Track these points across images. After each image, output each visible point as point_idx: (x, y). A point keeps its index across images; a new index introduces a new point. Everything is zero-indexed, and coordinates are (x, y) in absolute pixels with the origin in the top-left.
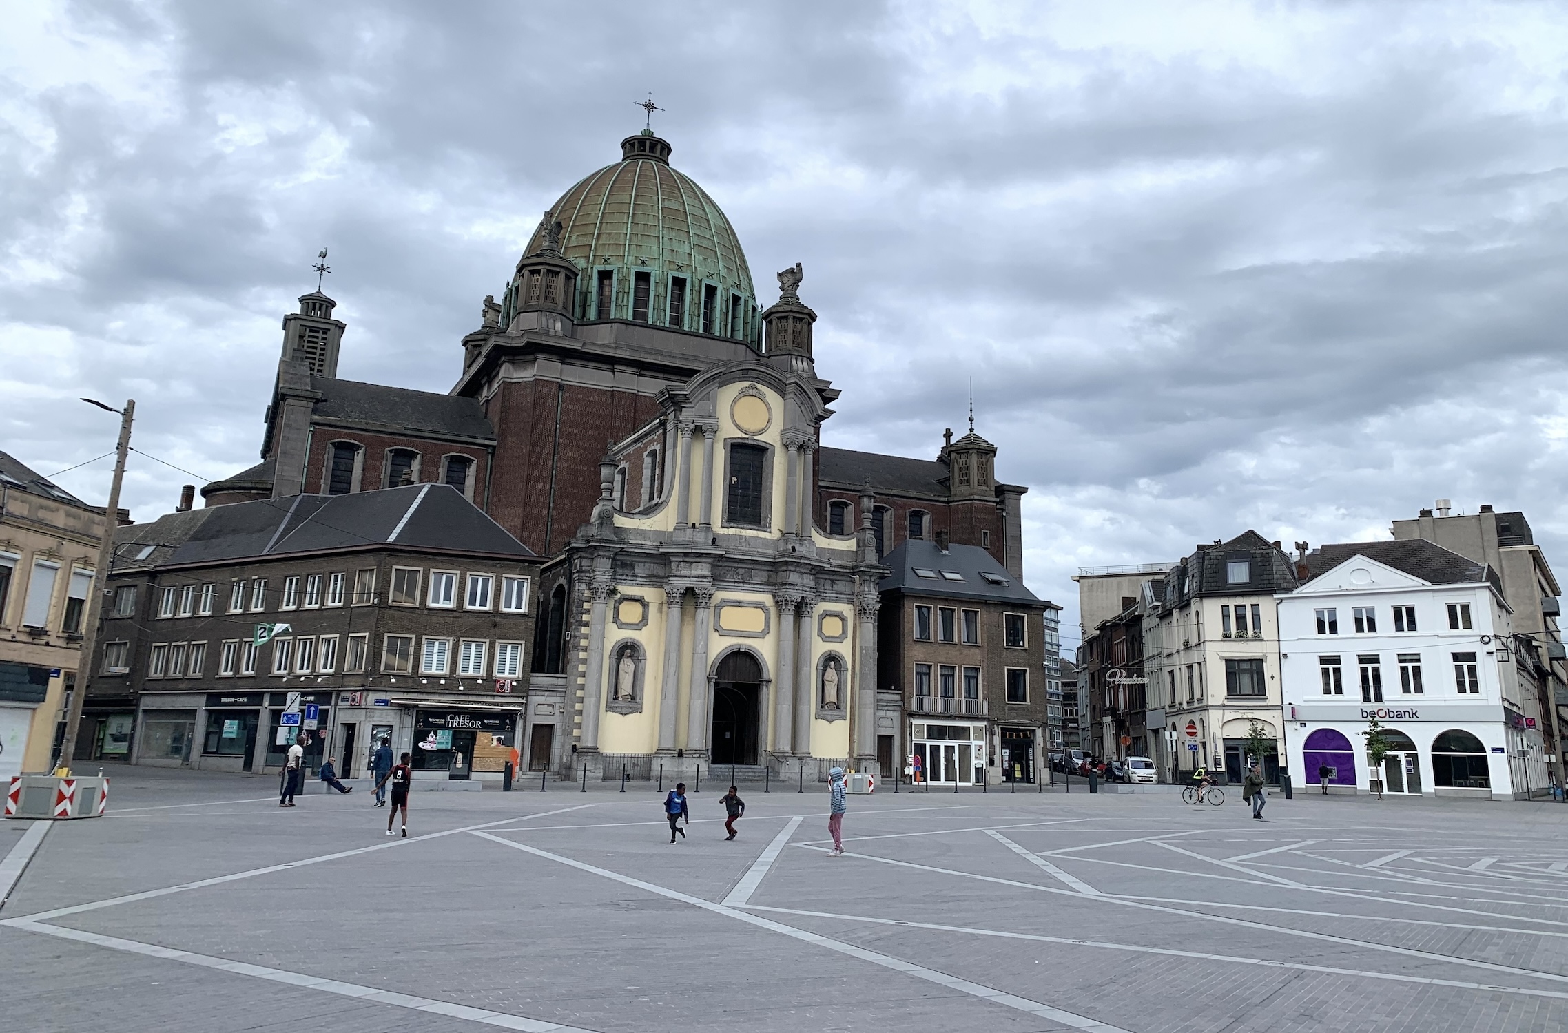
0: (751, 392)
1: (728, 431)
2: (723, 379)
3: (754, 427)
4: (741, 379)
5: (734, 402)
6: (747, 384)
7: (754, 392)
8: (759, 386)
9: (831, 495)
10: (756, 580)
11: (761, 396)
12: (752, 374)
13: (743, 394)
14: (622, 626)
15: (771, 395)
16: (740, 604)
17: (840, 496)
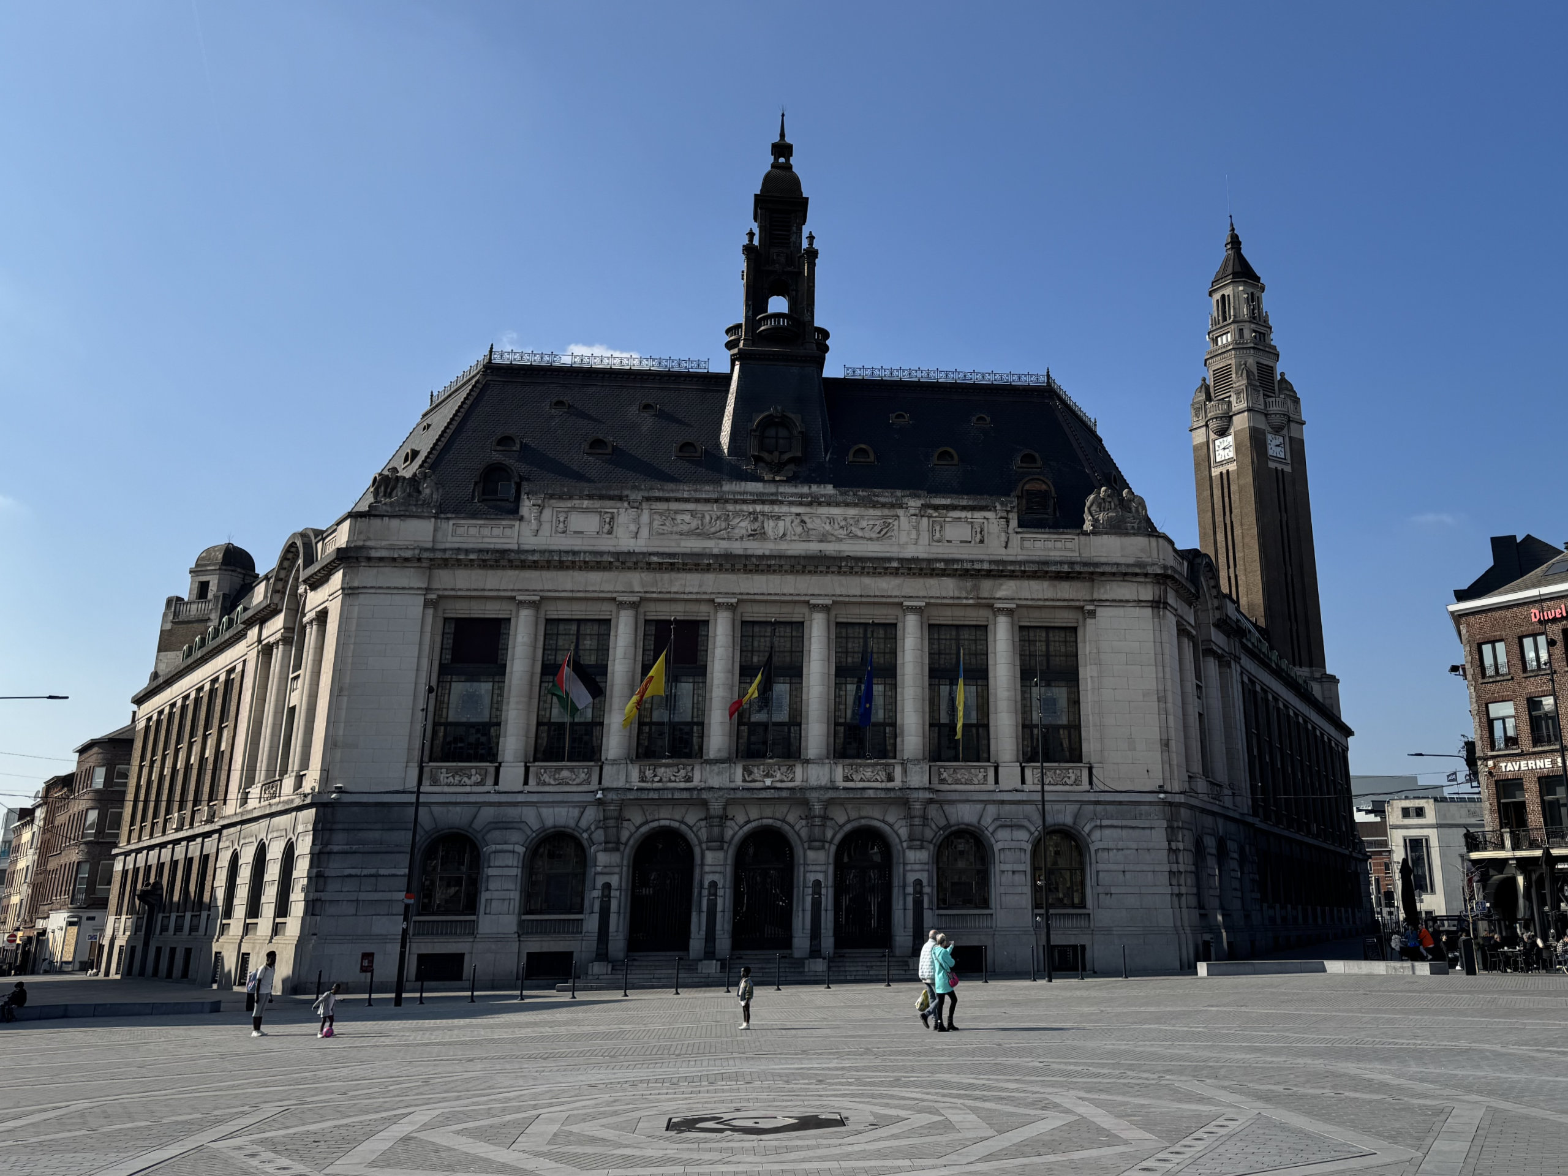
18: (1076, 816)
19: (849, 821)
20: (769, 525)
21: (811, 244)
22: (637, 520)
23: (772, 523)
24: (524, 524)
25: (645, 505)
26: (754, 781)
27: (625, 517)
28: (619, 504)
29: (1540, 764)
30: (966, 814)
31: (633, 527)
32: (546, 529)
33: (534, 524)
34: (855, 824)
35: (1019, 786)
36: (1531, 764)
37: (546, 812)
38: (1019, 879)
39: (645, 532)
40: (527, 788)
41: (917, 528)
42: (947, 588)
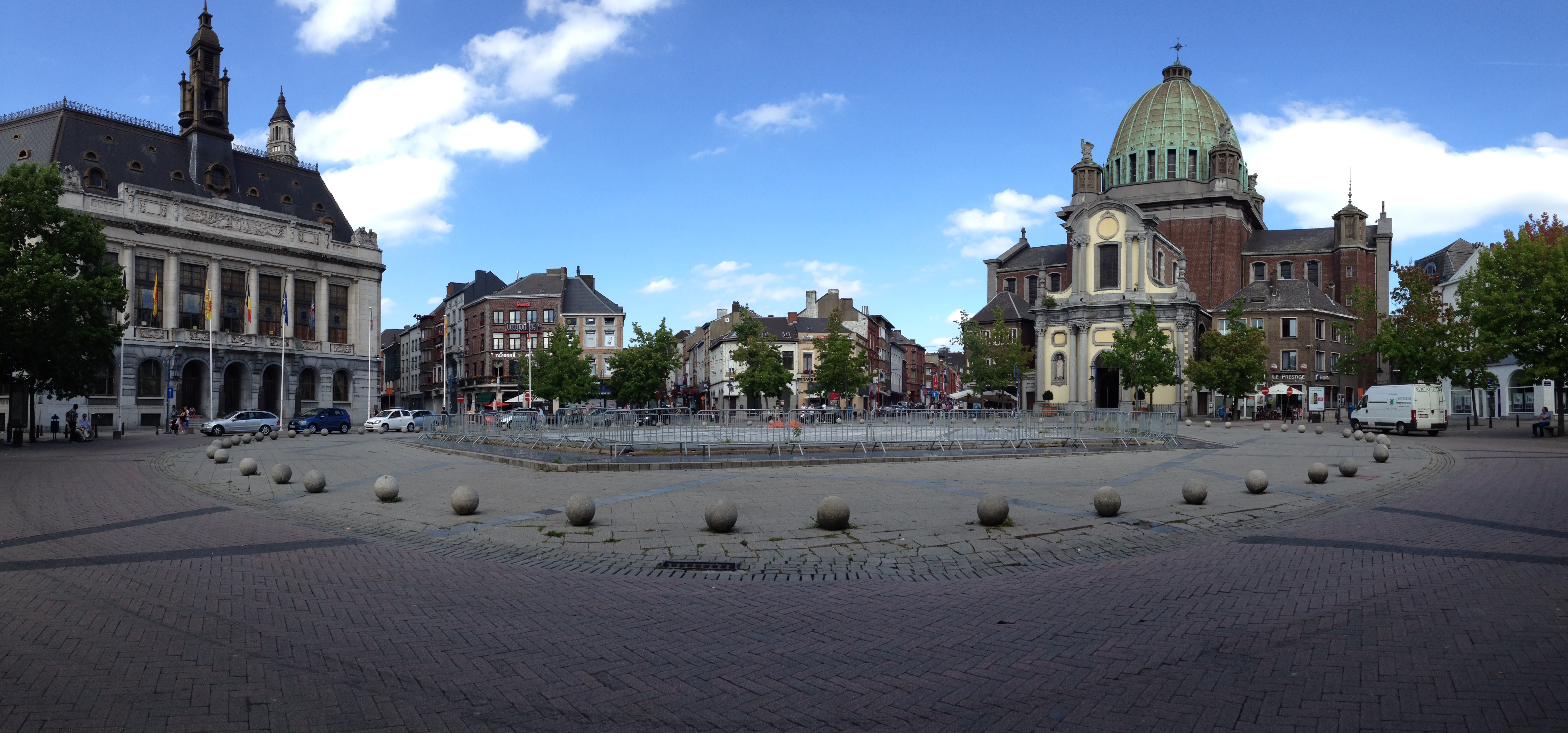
0: (1107, 216)
1: (1095, 240)
2: (1091, 213)
3: (1110, 235)
4: (1101, 209)
5: (1099, 224)
6: (1104, 212)
7: (1108, 215)
8: (1111, 211)
9: (1253, 260)
10: (1113, 316)
11: (1113, 217)
12: (1105, 205)
13: (1103, 218)
14: (1056, 345)
15: (1119, 215)
16: (1104, 329)
17: (1259, 259)
18: (349, 365)
19: (268, 362)
20: (234, 224)
21: (225, 74)
22: (177, 211)
23: (235, 222)
24: (126, 205)
25: (181, 205)
26: (236, 342)
27: (172, 209)
28: (169, 202)
29: (511, 355)
30: (310, 362)
31: (176, 214)
32: (136, 209)
33: (130, 206)
34: (271, 364)
35: (329, 352)
36: (508, 355)
37: (146, 350)
38: (329, 389)
39: (181, 218)
40: (136, 338)
41: (293, 233)
42: (304, 263)
